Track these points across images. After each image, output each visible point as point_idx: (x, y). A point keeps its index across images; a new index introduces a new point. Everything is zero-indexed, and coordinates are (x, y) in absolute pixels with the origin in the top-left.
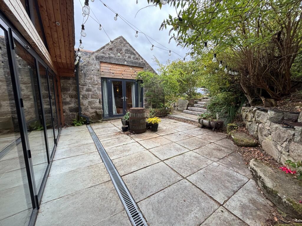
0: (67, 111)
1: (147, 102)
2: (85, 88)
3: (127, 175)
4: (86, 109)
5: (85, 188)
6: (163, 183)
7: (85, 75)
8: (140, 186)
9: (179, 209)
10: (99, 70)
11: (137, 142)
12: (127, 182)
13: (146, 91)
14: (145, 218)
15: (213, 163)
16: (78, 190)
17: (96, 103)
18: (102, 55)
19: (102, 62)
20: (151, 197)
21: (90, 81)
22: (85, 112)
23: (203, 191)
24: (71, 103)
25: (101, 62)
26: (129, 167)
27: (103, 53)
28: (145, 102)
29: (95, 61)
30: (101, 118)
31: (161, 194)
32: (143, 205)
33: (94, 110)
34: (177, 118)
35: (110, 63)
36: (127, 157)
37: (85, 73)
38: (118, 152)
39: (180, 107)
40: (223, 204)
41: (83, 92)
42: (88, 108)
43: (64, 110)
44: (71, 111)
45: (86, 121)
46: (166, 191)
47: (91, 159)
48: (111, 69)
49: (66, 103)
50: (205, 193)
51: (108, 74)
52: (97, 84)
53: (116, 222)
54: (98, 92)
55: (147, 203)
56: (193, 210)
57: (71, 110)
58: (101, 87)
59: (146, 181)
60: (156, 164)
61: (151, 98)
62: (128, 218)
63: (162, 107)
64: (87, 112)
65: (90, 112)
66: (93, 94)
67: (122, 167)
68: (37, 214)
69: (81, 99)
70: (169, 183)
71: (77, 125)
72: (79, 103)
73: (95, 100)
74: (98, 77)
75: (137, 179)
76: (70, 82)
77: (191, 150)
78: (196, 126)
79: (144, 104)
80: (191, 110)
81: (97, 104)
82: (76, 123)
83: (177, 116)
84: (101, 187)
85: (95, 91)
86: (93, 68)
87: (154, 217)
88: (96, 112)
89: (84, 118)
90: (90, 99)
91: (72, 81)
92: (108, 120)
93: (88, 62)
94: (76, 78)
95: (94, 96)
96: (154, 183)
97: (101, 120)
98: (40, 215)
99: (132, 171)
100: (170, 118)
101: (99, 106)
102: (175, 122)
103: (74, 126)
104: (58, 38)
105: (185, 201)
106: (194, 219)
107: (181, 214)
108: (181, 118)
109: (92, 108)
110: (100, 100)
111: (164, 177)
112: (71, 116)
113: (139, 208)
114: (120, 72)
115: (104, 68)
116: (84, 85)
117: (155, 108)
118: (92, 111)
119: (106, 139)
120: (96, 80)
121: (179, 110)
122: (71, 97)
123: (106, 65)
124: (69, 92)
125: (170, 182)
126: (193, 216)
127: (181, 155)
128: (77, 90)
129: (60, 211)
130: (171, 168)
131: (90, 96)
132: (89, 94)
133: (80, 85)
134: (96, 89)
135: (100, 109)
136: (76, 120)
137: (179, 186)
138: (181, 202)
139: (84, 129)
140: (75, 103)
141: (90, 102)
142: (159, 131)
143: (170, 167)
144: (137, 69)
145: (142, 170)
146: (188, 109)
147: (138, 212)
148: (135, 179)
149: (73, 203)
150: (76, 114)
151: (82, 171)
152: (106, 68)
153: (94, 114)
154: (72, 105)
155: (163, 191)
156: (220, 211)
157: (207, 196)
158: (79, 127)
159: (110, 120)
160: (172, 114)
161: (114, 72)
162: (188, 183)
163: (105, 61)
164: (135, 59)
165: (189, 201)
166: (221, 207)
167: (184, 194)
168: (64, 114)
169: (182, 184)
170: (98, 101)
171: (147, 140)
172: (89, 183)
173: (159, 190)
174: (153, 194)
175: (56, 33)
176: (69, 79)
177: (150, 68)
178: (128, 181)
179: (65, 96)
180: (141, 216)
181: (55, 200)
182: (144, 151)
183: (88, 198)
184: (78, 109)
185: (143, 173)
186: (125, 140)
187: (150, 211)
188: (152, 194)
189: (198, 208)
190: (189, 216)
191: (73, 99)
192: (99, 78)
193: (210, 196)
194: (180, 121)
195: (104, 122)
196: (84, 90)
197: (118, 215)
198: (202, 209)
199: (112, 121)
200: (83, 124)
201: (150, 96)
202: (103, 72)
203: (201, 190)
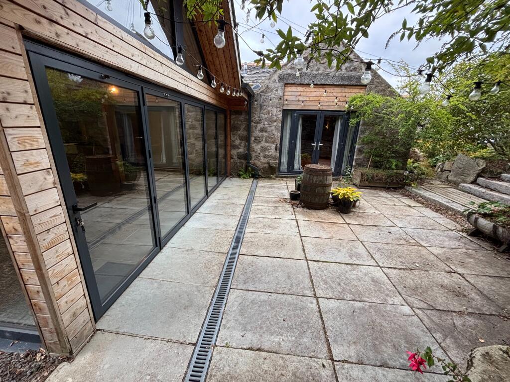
0: (235, 157)
1: (363, 155)
2: (259, 127)
3: (247, 256)
4: (257, 157)
5: (201, 249)
6: (279, 286)
7: (261, 106)
8: (249, 275)
9: (268, 322)
10: (282, 98)
11: (297, 221)
12: (240, 263)
13: (363, 132)
14: (225, 306)
15: (402, 305)
16: (195, 248)
17: (271, 149)
18: (289, 71)
19: (288, 84)
20: (250, 292)
21: (266, 116)
22: (255, 161)
23: (324, 328)
24: (241, 147)
25: (286, 84)
26: (257, 248)
27: (292, 68)
28: (357, 155)
29: (278, 84)
30: (275, 173)
31: (264, 297)
32: (235, 294)
33: (266, 160)
34: (424, 197)
35: (300, 84)
36: (266, 235)
37: (261, 105)
38: (259, 226)
39: (456, 175)
40: (336, 361)
41: (256, 133)
42: (260, 157)
43: (232, 155)
44: (239, 158)
45: (255, 175)
46: (273, 297)
47: (227, 223)
48: (302, 94)
49: (235, 147)
50: (325, 332)
51: (295, 103)
52: (275, 121)
53: (201, 292)
54: (276, 134)
55: (239, 295)
56: (284, 335)
57: (240, 156)
58: (280, 125)
59: (261, 273)
60: (292, 260)
61: (374, 147)
62: (212, 296)
63: (393, 169)
64: (257, 162)
65: (261, 162)
66: (269, 137)
67: (249, 245)
68: (159, 252)
69: (252, 142)
70: (286, 291)
71: (243, 178)
72: (248, 148)
73: (270, 145)
74: (279, 109)
75: (252, 266)
76: (242, 118)
77: (379, 266)
78: (460, 228)
79: (355, 157)
80: (487, 187)
81: (273, 152)
82: (242, 175)
83: (429, 193)
84: (213, 256)
85: (272, 131)
86: (273, 96)
87: (235, 311)
88: (269, 163)
89: (253, 169)
90: (263, 144)
91: (244, 116)
92: (285, 177)
93: (268, 87)
94: (249, 113)
95: (270, 140)
96: (267, 280)
97: (275, 175)
98: (160, 254)
99: (256, 254)
100: (406, 196)
101: (274, 154)
102: (410, 206)
103: (240, 177)
104: (220, 64)
105: (284, 321)
106: (274, 343)
107: (265, 328)
108: (434, 200)
109: (264, 157)
110: (277, 145)
111: (288, 281)
112: (238, 164)
113: (228, 294)
114: (316, 99)
115: (290, 93)
116: (258, 123)
117: (380, 168)
118: (264, 161)
119: (260, 204)
120: (274, 114)
121: (450, 182)
122: (241, 139)
123: (294, 89)
124: (239, 132)
125: (289, 290)
126: (276, 339)
127: (348, 265)
128: (249, 129)
129: (173, 258)
130: (311, 275)
131: (264, 139)
132: (263, 135)
133: (253, 122)
134: (273, 128)
135: (275, 158)
136: (243, 170)
137: (295, 301)
138: (278, 318)
139: (246, 184)
140: (244, 147)
141: (263, 147)
142: (351, 214)
143: (310, 272)
144: (351, 89)
145: (269, 258)
146: (478, 182)
147: (225, 297)
148: (251, 264)
149: (183, 258)
150: (244, 163)
151: (209, 232)
152: (293, 93)
153: (267, 165)
154: (241, 150)
155: (270, 294)
156: (320, 363)
157: (323, 336)
158: (245, 179)
159: (287, 177)
160: (416, 188)
161: (305, 98)
162: (314, 306)
163: (292, 82)
164: (351, 71)
165: (290, 324)
166: (330, 361)
167: (292, 313)
168: (232, 161)
169: (303, 302)
170: (274, 146)
171: (313, 223)
172: (207, 247)
173: (266, 291)
174: (255, 291)
175: (217, 58)
176: (241, 114)
177: (383, 85)
178: (242, 263)
179: (234, 137)
180: (225, 302)
181: (174, 249)
182: (294, 237)
183: (196, 259)
184: (246, 157)
185: (266, 263)
186: (282, 212)
187: (237, 304)
188: (254, 289)
189: (294, 338)
190: (273, 337)
191: (243, 142)
192: (280, 111)
193: (329, 339)
194: (427, 206)
195: (278, 179)
196: (258, 129)
197: (206, 288)
198: (298, 343)
199: (291, 179)
200: (250, 177)
201: (372, 143)
202: (287, 100)
203: (323, 323)
